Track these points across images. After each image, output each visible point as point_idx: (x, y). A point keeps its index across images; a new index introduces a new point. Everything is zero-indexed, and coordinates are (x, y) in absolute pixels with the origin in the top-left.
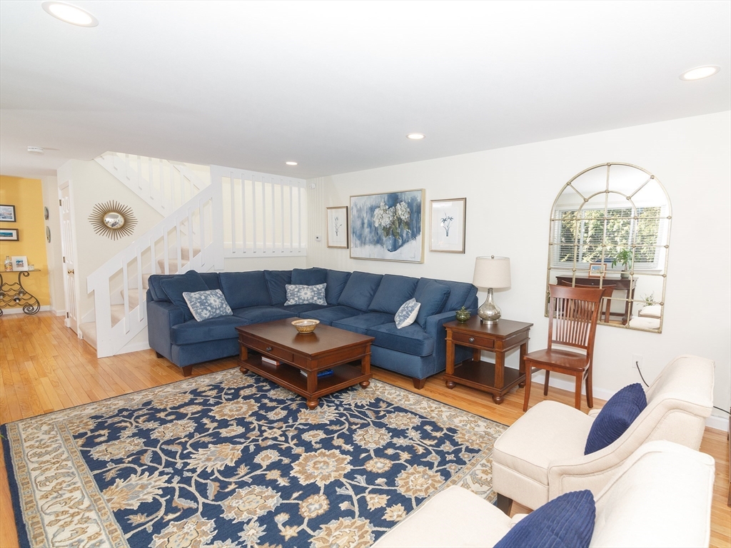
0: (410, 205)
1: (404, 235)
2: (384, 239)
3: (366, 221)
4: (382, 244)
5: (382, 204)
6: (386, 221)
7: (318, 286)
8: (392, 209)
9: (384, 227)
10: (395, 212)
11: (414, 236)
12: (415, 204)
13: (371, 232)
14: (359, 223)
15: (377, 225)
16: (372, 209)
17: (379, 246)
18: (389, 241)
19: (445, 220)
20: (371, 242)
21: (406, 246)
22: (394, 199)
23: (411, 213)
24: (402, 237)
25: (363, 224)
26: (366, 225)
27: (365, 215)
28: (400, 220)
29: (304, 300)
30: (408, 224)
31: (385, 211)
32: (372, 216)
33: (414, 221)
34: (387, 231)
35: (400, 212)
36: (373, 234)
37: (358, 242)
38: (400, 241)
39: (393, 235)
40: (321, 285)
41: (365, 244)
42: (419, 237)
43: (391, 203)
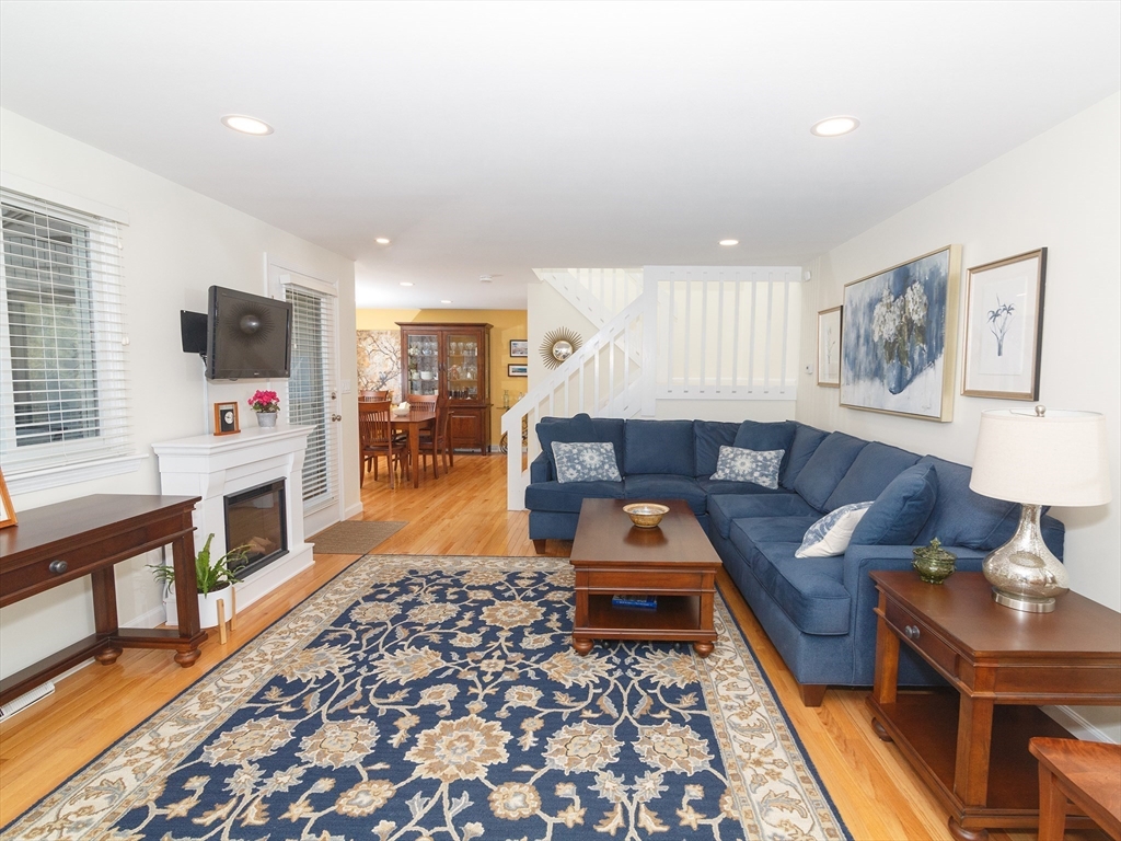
0: (927, 287)
1: (916, 357)
2: (885, 366)
3: (862, 332)
4: (882, 378)
5: (885, 293)
6: (890, 328)
7: (766, 453)
8: (899, 302)
9: (886, 342)
10: (903, 308)
11: (932, 358)
12: (936, 284)
13: (867, 354)
14: (853, 337)
15: (876, 339)
16: (871, 306)
17: (877, 381)
18: (893, 371)
19: (996, 315)
20: (867, 375)
21: (917, 381)
22: (903, 277)
23: (928, 306)
24: (912, 360)
25: (858, 337)
26: (862, 340)
27: (862, 320)
28: (910, 322)
29: (738, 475)
30: (923, 332)
31: (889, 306)
32: (871, 320)
33: (934, 325)
34: (891, 349)
35: (911, 306)
36: (871, 357)
37: (851, 375)
38: (909, 370)
39: (900, 360)
40: (773, 453)
41: (859, 377)
42: (941, 360)
43: (898, 288)
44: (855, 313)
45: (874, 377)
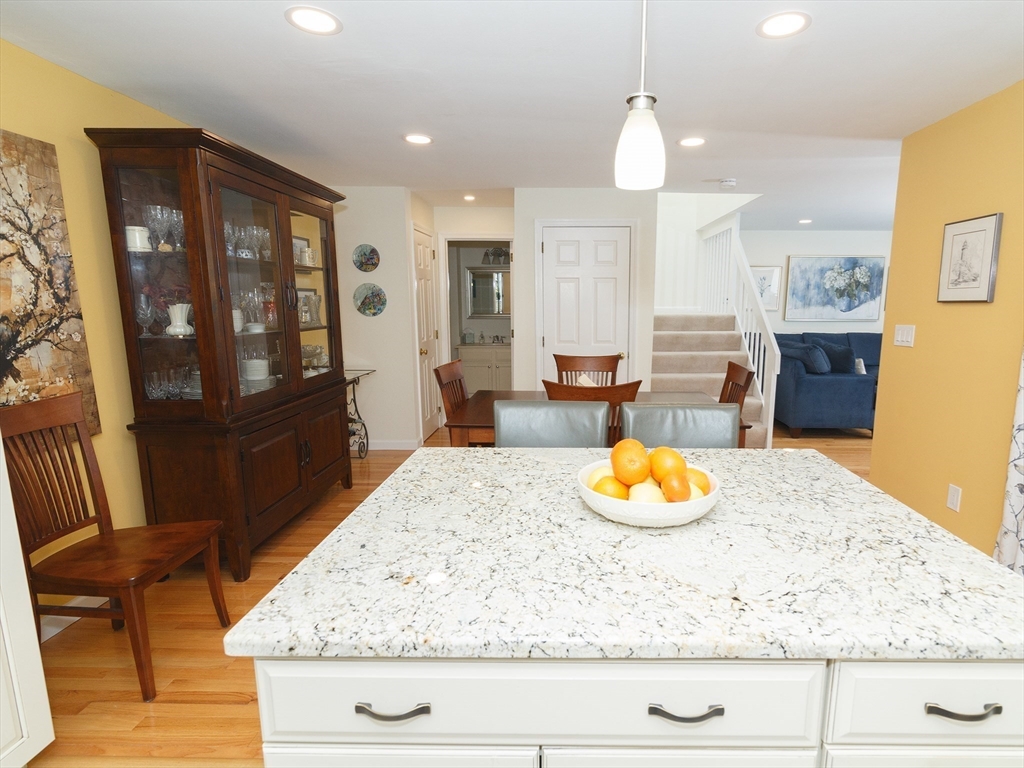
0: (871, 269)
1: (862, 297)
2: (837, 300)
3: (813, 283)
4: (833, 305)
5: (837, 267)
6: (841, 283)
8: (848, 272)
10: (853, 275)
11: (873, 297)
12: (876, 269)
13: (818, 294)
14: (801, 285)
15: (827, 287)
16: (822, 271)
17: (829, 307)
18: (843, 302)
20: (818, 304)
21: (862, 306)
22: (854, 263)
24: (859, 298)
25: (808, 286)
26: (812, 287)
27: (812, 276)
28: (858, 283)
30: (867, 287)
31: (840, 273)
32: (822, 277)
33: (874, 284)
34: (841, 293)
35: (859, 276)
36: (822, 295)
37: (799, 304)
38: (857, 303)
39: (849, 296)
41: (809, 305)
42: (878, 299)
43: (848, 266)
44: (804, 272)
45: (824, 304)
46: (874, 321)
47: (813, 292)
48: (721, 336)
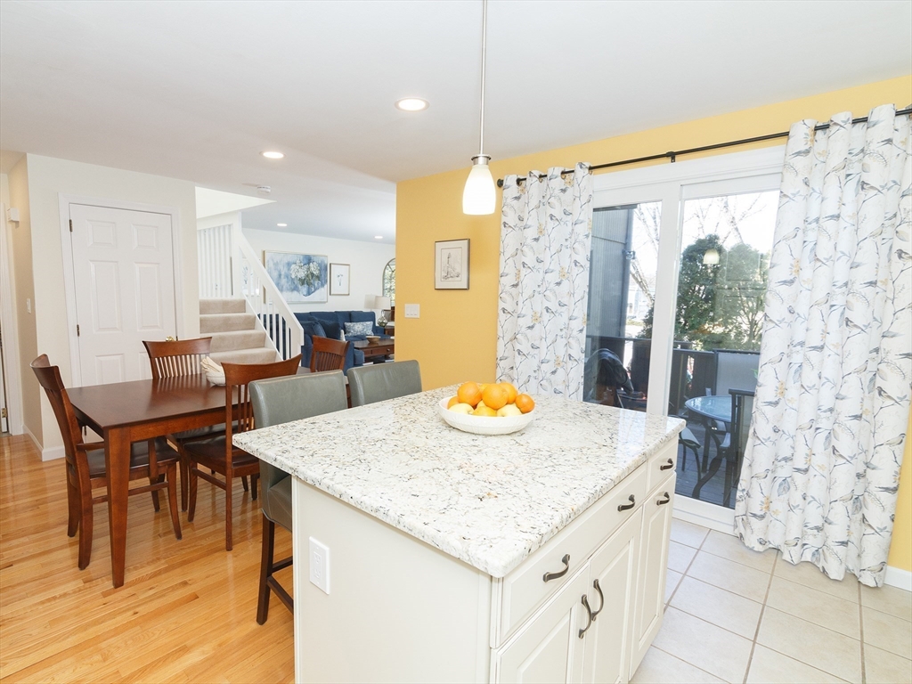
0: (319, 265)
1: (316, 285)
2: (300, 287)
3: (283, 273)
4: (298, 291)
5: (298, 262)
6: (302, 274)
8: (306, 266)
9: (299, 279)
10: (309, 269)
11: (323, 285)
12: (323, 265)
13: (288, 282)
14: (275, 275)
15: (293, 277)
16: (289, 264)
17: (295, 292)
18: (304, 289)
19: (339, 276)
20: (288, 290)
21: (317, 292)
22: (309, 260)
23: (320, 271)
24: (314, 286)
25: (280, 275)
26: (282, 277)
27: (282, 268)
28: (312, 274)
30: (318, 277)
31: (301, 267)
32: (289, 269)
33: (323, 276)
34: (303, 282)
35: (313, 269)
36: (290, 283)
38: (313, 289)
39: (307, 284)
41: (283, 290)
42: (326, 286)
43: (306, 262)
44: (276, 264)
45: (293, 290)
46: (324, 302)
47: (284, 281)
48: (240, 317)
